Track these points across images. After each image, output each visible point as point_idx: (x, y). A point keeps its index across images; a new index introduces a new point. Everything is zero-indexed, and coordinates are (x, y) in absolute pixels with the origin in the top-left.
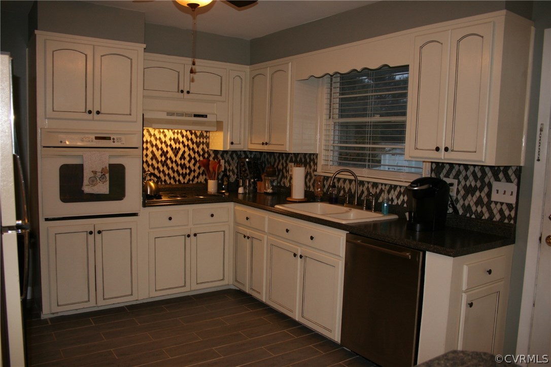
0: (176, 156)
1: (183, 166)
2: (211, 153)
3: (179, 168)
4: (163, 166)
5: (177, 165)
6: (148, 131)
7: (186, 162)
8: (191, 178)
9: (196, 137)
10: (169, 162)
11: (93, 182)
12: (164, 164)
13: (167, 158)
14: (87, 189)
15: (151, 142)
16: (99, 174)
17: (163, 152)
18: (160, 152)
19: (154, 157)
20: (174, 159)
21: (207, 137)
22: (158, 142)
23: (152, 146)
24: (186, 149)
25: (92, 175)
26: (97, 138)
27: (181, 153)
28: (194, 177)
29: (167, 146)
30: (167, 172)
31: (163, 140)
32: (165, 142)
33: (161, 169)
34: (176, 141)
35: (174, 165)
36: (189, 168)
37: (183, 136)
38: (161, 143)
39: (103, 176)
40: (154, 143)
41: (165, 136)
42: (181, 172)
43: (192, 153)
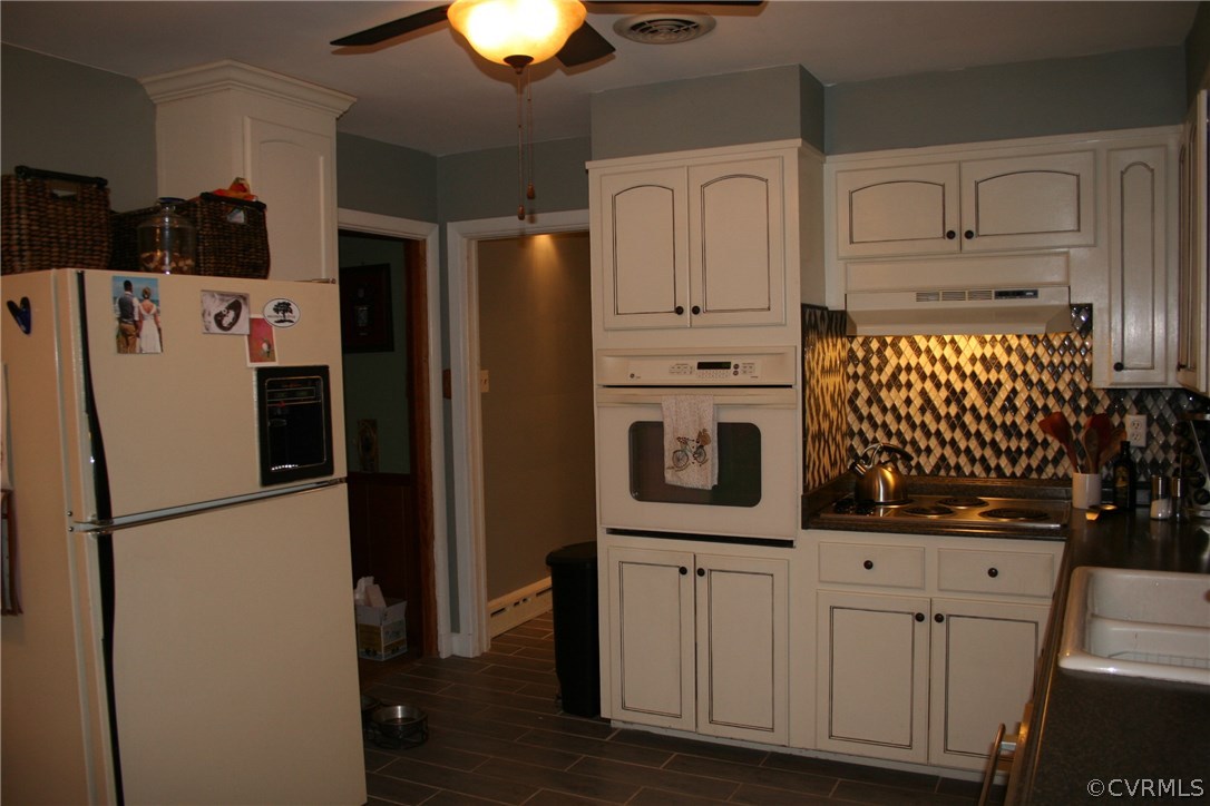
0: (989, 402)
1: (1011, 431)
2: (1100, 395)
3: (999, 436)
4: (953, 428)
5: (993, 427)
6: (913, 344)
7: (1020, 419)
8: (1034, 464)
9: (1051, 349)
10: (968, 418)
11: (679, 464)
12: (956, 423)
14: (669, 477)
15: (919, 368)
16: (692, 446)
17: (953, 392)
18: (944, 393)
19: (928, 405)
20: (983, 412)
21: (1084, 350)
22: (938, 368)
23: (923, 377)
24: (1019, 385)
25: (679, 446)
26: (702, 366)
27: (1002, 395)
28: (1045, 460)
29: (963, 376)
30: (963, 445)
31: (953, 361)
32: (958, 368)
33: (948, 436)
34: (989, 363)
35: (983, 427)
36: (1029, 434)
37: (1009, 350)
38: (948, 369)
39: (703, 449)
40: (928, 370)
41: (958, 351)
42: (1003, 447)
43: (1035, 394)
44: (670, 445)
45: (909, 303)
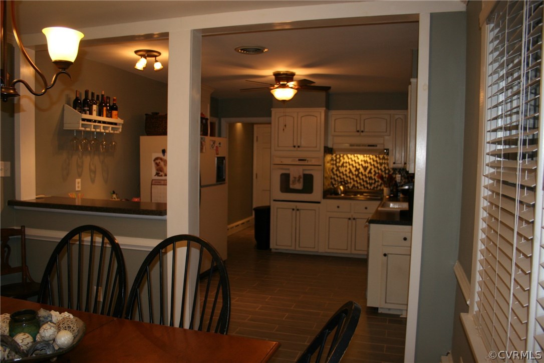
0: (365, 171)
1: (370, 178)
2: (391, 170)
3: (367, 179)
4: (356, 177)
5: (366, 177)
6: (347, 156)
7: (372, 175)
8: (376, 186)
9: (380, 159)
10: (360, 175)
11: (294, 182)
12: (357, 176)
13: (359, 173)
14: (291, 186)
15: (349, 163)
16: (297, 179)
17: (357, 168)
18: (355, 169)
19: (351, 171)
20: (364, 173)
21: (387, 159)
22: (353, 163)
23: (350, 165)
24: (373, 167)
25: (294, 179)
26: (299, 160)
27: (368, 169)
28: (378, 185)
29: (359, 165)
30: (359, 181)
31: (357, 161)
32: (358, 163)
33: (355, 179)
34: (366, 162)
35: (364, 177)
36: (375, 179)
37: (370, 159)
38: (356, 163)
39: (299, 180)
40: (351, 163)
41: (358, 159)
42: (368, 182)
43: (376, 169)
44: (291, 179)
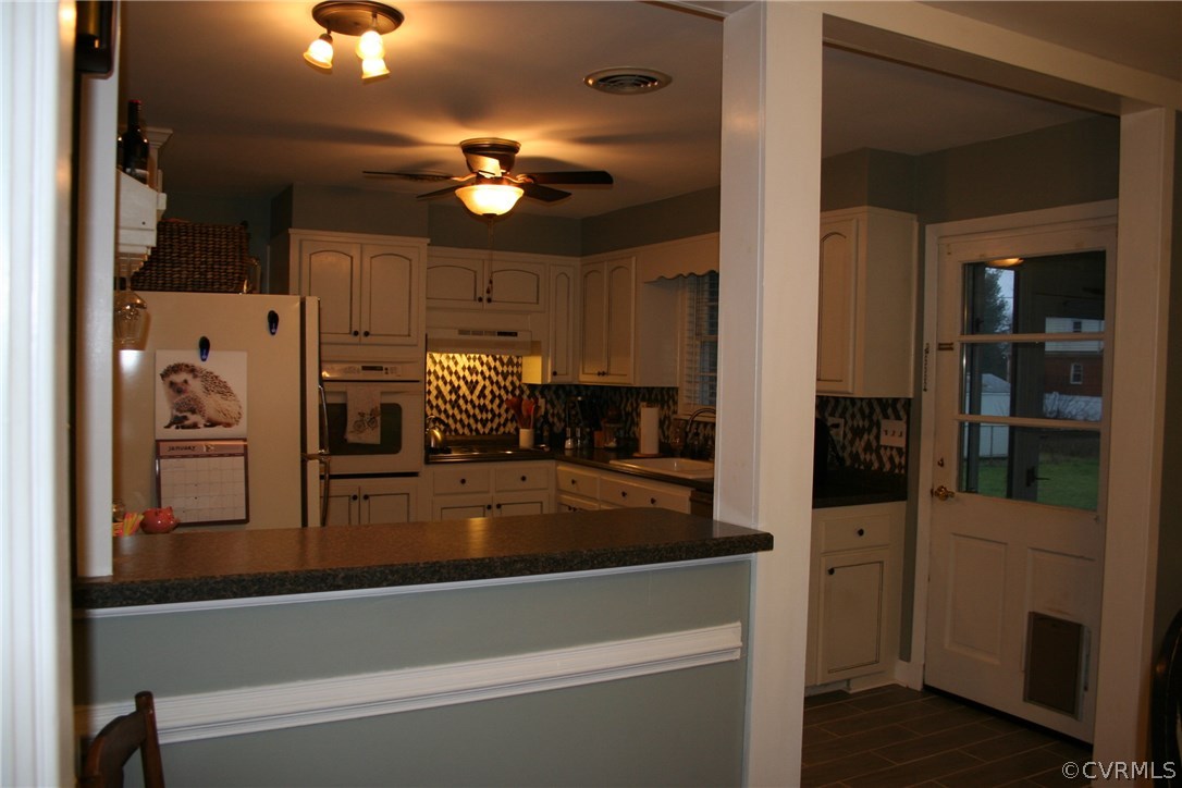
0: (472, 393)
1: (483, 408)
2: (525, 388)
3: (477, 411)
4: (453, 408)
5: (474, 407)
6: (432, 357)
7: (487, 402)
8: (495, 426)
9: (502, 364)
10: (461, 402)
11: (359, 427)
12: (455, 404)
13: (458, 397)
14: (351, 437)
15: (435, 372)
16: (367, 418)
17: (453, 387)
18: (449, 387)
19: (440, 394)
20: (469, 398)
21: (518, 365)
22: (446, 373)
23: (437, 378)
24: (487, 383)
25: (359, 418)
26: (364, 368)
27: (479, 388)
28: (499, 425)
29: (459, 378)
30: (458, 417)
31: (453, 369)
32: (456, 373)
33: (450, 412)
34: (472, 370)
35: (469, 407)
36: (492, 410)
37: (482, 364)
38: (451, 373)
39: (373, 420)
40: (440, 374)
41: (456, 363)
42: (479, 418)
43: (495, 388)
44: (352, 417)
45: (454, 335)
